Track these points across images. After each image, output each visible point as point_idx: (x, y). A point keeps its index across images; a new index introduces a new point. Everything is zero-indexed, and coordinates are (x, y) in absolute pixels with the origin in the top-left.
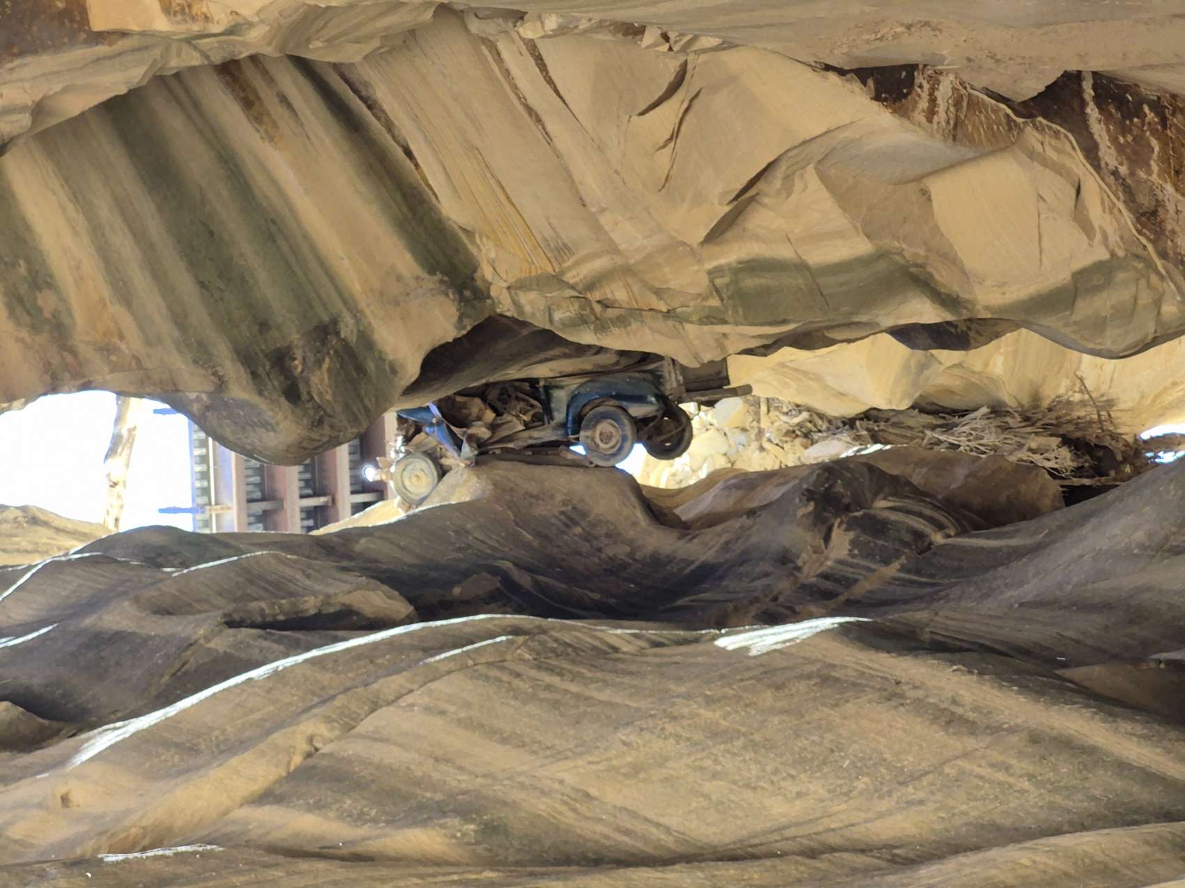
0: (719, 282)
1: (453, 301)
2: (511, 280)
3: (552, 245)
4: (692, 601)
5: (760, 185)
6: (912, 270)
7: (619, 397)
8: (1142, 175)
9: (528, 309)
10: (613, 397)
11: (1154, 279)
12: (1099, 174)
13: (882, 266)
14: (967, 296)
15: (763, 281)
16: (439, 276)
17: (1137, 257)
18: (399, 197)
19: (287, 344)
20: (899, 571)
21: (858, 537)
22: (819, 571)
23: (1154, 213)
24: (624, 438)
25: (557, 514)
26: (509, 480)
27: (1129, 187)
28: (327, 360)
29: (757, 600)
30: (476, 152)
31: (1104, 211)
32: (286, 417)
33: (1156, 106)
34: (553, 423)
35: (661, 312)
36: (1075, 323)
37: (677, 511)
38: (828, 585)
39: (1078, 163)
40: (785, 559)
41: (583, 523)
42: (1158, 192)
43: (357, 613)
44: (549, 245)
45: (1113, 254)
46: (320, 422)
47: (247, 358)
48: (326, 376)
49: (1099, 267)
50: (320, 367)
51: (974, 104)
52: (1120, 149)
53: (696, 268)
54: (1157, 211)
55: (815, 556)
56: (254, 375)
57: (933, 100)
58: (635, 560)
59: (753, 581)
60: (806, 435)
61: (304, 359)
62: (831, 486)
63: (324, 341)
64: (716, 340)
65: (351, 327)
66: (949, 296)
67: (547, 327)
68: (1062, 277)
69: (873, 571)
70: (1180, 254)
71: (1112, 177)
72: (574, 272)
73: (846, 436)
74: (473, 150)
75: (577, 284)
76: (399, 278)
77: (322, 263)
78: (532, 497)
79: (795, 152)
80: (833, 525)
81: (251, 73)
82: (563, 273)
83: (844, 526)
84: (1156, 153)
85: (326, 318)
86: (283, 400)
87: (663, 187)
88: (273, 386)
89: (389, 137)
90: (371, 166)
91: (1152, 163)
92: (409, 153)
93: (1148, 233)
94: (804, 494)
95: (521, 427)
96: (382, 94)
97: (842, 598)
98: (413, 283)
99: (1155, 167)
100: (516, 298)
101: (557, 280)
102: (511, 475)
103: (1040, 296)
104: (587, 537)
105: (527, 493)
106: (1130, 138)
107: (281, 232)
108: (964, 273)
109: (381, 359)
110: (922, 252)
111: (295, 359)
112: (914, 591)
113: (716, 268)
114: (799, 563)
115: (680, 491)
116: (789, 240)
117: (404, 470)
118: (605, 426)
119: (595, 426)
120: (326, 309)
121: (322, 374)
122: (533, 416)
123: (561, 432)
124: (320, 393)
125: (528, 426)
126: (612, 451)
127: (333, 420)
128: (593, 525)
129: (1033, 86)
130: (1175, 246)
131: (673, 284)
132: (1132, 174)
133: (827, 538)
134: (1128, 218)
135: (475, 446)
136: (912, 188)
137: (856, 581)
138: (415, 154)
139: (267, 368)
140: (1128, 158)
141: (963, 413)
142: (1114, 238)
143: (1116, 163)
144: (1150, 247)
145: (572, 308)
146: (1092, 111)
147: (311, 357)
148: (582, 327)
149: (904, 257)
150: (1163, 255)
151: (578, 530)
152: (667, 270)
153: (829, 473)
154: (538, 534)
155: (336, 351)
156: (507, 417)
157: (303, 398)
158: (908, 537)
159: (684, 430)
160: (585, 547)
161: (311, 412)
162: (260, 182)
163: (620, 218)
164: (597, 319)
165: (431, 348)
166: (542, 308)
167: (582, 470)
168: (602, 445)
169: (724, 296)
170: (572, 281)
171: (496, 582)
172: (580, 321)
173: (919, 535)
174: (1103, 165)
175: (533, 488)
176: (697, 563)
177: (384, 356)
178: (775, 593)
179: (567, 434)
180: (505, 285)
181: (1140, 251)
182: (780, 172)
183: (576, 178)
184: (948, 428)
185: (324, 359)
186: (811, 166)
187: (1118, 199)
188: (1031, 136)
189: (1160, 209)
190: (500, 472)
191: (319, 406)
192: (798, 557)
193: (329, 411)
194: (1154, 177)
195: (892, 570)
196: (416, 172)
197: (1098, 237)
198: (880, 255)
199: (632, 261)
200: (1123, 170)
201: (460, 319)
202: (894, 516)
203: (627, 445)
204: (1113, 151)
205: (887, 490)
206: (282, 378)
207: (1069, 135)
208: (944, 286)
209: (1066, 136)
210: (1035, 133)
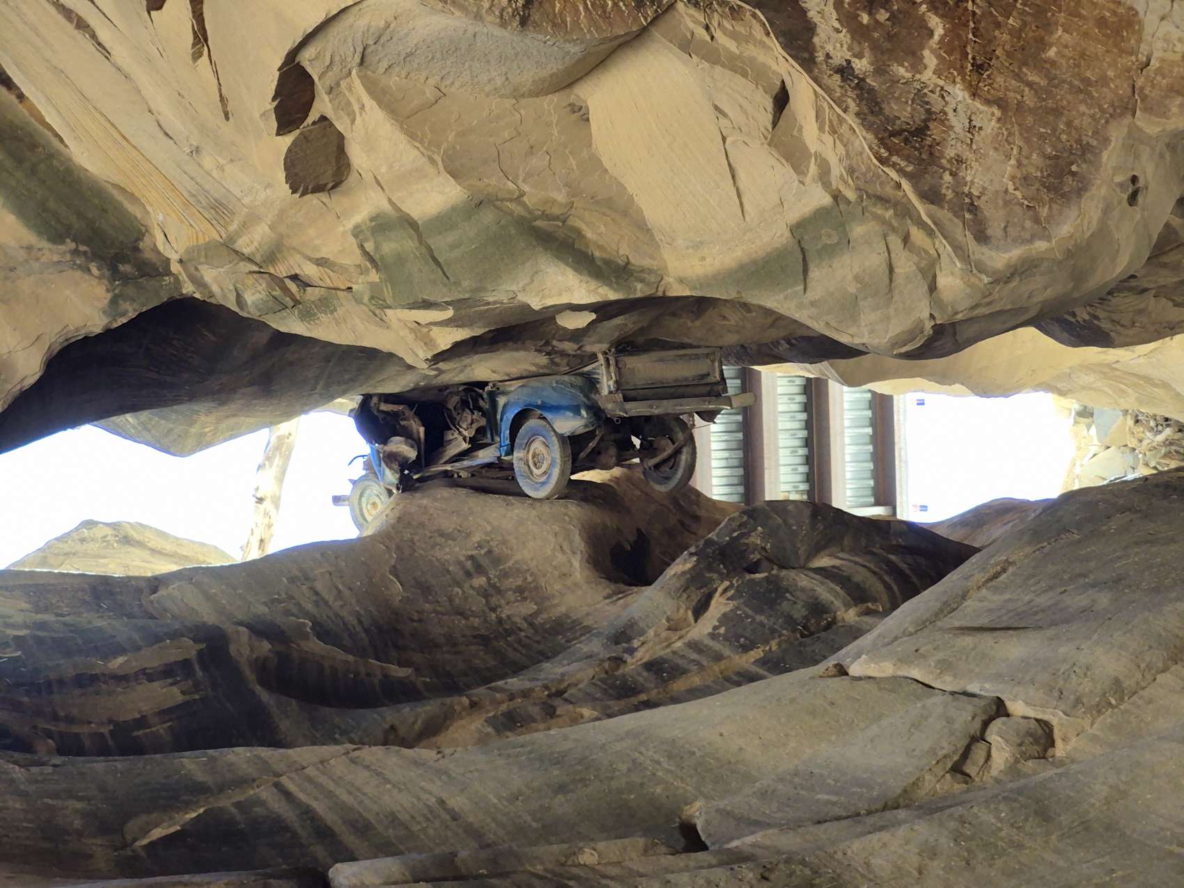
0: (367, 246)
2: (182, 250)
3: (204, 202)
8: (902, 71)
9: (215, 288)
11: (917, 235)
12: (809, 71)
14: (646, 263)
16: (71, 245)
17: (882, 200)
20: (756, 662)
22: (655, 657)
23: (921, 131)
25: (463, 560)
26: (427, 513)
27: (871, 91)
30: (63, 75)
31: (821, 129)
36: (813, 304)
39: (778, 58)
40: (623, 637)
41: (492, 573)
42: (934, 98)
44: (200, 202)
45: (837, 196)
49: (822, 216)
52: (859, 33)
53: (339, 228)
54: (928, 128)
55: (664, 634)
66: (608, 262)
68: (775, 235)
69: (719, 659)
70: (970, 195)
71: (837, 77)
72: (246, 238)
74: (58, 72)
75: (254, 254)
80: (716, 590)
82: (232, 239)
83: (731, 592)
84: (936, 37)
87: (227, 114)
91: (926, 53)
93: (903, 164)
94: (697, 545)
98: (20, 255)
99: (930, 60)
101: (228, 249)
102: (436, 506)
103: (755, 262)
104: (488, 591)
105: (439, 530)
106: (883, 16)
108: (642, 226)
110: (561, 197)
113: (354, 228)
114: (638, 642)
116: (379, 183)
117: (361, 495)
118: (537, 446)
119: (529, 443)
128: (504, 575)
130: (958, 181)
132: (880, 71)
133: (701, 609)
134: (863, 141)
137: (685, 673)
140: (875, 48)
142: (838, 172)
143: (848, 56)
144: (906, 185)
148: (284, 313)
149: (523, 205)
150: (932, 196)
151: (480, 581)
152: (311, 232)
163: (220, 160)
164: (298, 302)
166: (228, 287)
168: (535, 470)
170: (247, 251)
172: (278, 306)
174: (820, 57)
180: (179, 257)
181: (889, 191)
183: (153, 106)
187: (845, 111)
189: (932, 125)
192: (641, 633)
194: (928, 76)
196: (20, 107)
197: (813, 169)
200: (862, 65)
201: (114, 302)
204: (845, 36)
207: (757, 12)
208: (600, 247)
209: (754, 16)
210: (692, 11)
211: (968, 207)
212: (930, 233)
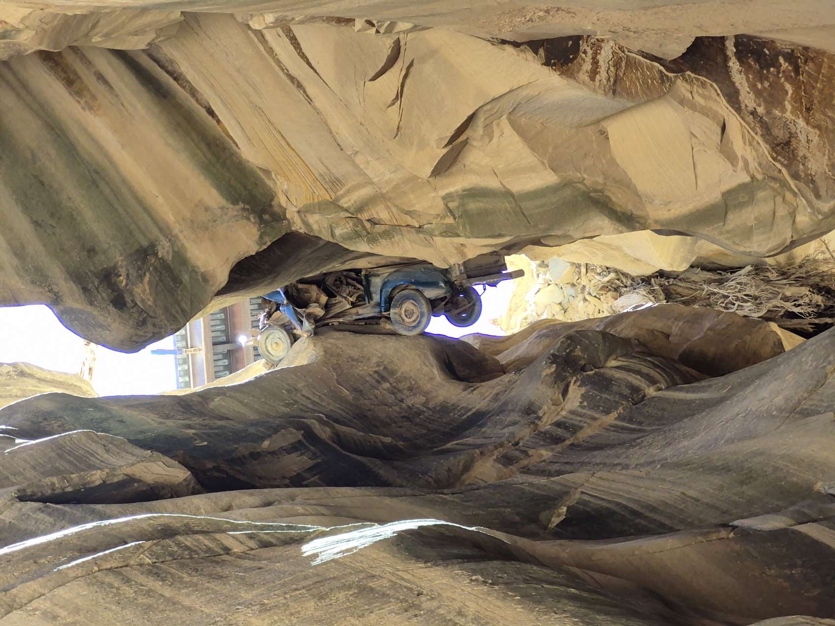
0: (451, 205)
1: (254, 223)
2: (300, 206)
3: (327, 180)
4: (457, 444)
5: (468, 133)
6: (592, 194)
7: (417, 283)
8: (777, 113)
9: (315, 227)
10: (412, 283)
11: (789, 195)
12: (739, 114)
13: (568, 192)
14: (640, 213)
15: (481, 205)
16: (241, 205)
17: (774, 179)
18: (203, 146)
19: (112, 265)
20: (616, 419)
21: (588, 392)
22: (555, 420)
23: (788, 143)
24: (422, 314)
25: (371, 373)
26: (337, 347)
27: (766, 123)
28: (148, 274)
29: (501, 445)
30: (260, 111)
31: (745, 143)
32: (115, 320)
33: (790, 57)
34: (372, 303)
35: (415, 227)
36: (728, 232)
37: (498, 358)
38: (560, 432)
39: (723, 108)
40: (530, 411)
41: (391, 380)
42: (792, 126)
43: (139, 481)
44: (324, 179)
45: (753, 178)
46: (144, 322)
47: (78, 277)
48: (147, 287)
49: (742, 187)
50: (142, 281)
51: (631, 64)
52: (758, 93)
53: (433, 195)
54: (790, 141)
55: (553, 408)
56: (85, 290)
57: (595, 63)
58: (428, 408)
59: (503, 428)
60: (616, 289)
61: (128, 275)
62: (571, 351)
63: (144, 260)
64: (456, 248)
65: (166, 249)
66: (624, 214)
67: (331, 240)
68: (713, 196)
69: (594, 419)
70: (811, 175)
71: (751, 117)
72: (346, 199)
73: (642, 291)
74: (258, 109)
75: (350, 207)
76: (207, 209)
77: (140, 202)
78: (353, 360)
79: (489, 107)
80: (570, 382)
81: (71, 59)
82: (338, 199)
83: (579, 383)
84: (790, 94)
85: (145, 243)
86: (111, 308)
87: (397, 135)
88: (103, 298)
89: (193, 101)
90: (179, 124)
91: (786, 103)
92: (211, 112)
93: (783, 160)
94: (549, 358)
95: (349, 306)
96: (185, 68)
97: (568, 442)
98: (219, 212)
99: (789, 107)
100: (305, 219)
101: (334, 205)
102: (340, 343)
103: (698, 211)
104: (394, 391)
105: (350, 357)
106: (766, 84)
107: (104, 179)
108: (636, 193)
109: (194, 271)
110: (600, 180)
111: (120, 275)
112: (625, 436)
113: (446, 194)
114: (540, 413)
115: (509, 338)
116: (495, 174)
117: (267, 338)
118: (408, 305)
119: (401, 304)
120: (145, 236)
121: (143, 285)
122: (358, 298)
123: (377, 310)
124: (143, 301)
125: (354, 305)
126: (413, 324)
127: (155, 320)
128: (399, 381)
129: (676, 49)
130: (807, 169)
131: (418, 207)
132: (768, 112)
133: (565, 393)
134: (765, 148)
135: (313, 321)
136: (590, 130)
137: (581, 428)
138: (217, 112)
139: (96, 283)
140: (765, 101)
141: (733, 270)
142: (753, 165)
143: (755, 105)
144: (784, 170)
145: (348, 226)
146: (734, 64)
147: (133, 273)
148: (358, 240)
149: (585, 185)
150: (795, 176)
151: (386, 385)
152: (411, 197)
153: (571, 340)
154: (355, 390)
155: (155, 268)
156: (339, 298)
157: (128, 305)
158: (627, 392)
159: (474, 305)
160: (391, 399)
161: (135, 315)
162: (83, 142)
163: (370, 159)
164: (368, 233)
165: (237, 261)
166: (326, 226)
167: (394, 338)
168: (406, 319)
169: (457, 216)
170: (345, 206)
171: (299, 435)
172: (356, 235)
173: (636, 390)
174: (743, 107)
175: (355, 353)
176: (474, 410)
177: (196, 269)
178: (517, 439)
179: (381, 312)
180: (296, 209)
181: (776, 174)
182: (480, 122)
183: (333, 129)
184: (720, 282)
185: (145, 274)
186: (505, 116)
187: (756, 134)
188: (682, 86)
189: (792, 140)
190: (332, 341)
191: (143, 310)
192: (540, 408)
193: (151, 314)
194: (788, 115)
195: (610, 419)
196: (218, 127)
197: (741, 164)
198: (566, 184)
199: (384, 191)
200: (761, 110)
201: (261, 237)
202: (618, 374)
203: (424, 320)
204: (752, 95)
205: (619, 351)
206: (110, 291)
207: (714, 84)
208: (620, 206)
209: (711, 85)
210: (685, 84)
211: (811, 180)
212: (795, 195)
